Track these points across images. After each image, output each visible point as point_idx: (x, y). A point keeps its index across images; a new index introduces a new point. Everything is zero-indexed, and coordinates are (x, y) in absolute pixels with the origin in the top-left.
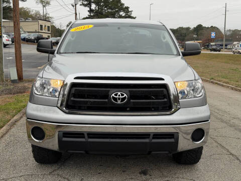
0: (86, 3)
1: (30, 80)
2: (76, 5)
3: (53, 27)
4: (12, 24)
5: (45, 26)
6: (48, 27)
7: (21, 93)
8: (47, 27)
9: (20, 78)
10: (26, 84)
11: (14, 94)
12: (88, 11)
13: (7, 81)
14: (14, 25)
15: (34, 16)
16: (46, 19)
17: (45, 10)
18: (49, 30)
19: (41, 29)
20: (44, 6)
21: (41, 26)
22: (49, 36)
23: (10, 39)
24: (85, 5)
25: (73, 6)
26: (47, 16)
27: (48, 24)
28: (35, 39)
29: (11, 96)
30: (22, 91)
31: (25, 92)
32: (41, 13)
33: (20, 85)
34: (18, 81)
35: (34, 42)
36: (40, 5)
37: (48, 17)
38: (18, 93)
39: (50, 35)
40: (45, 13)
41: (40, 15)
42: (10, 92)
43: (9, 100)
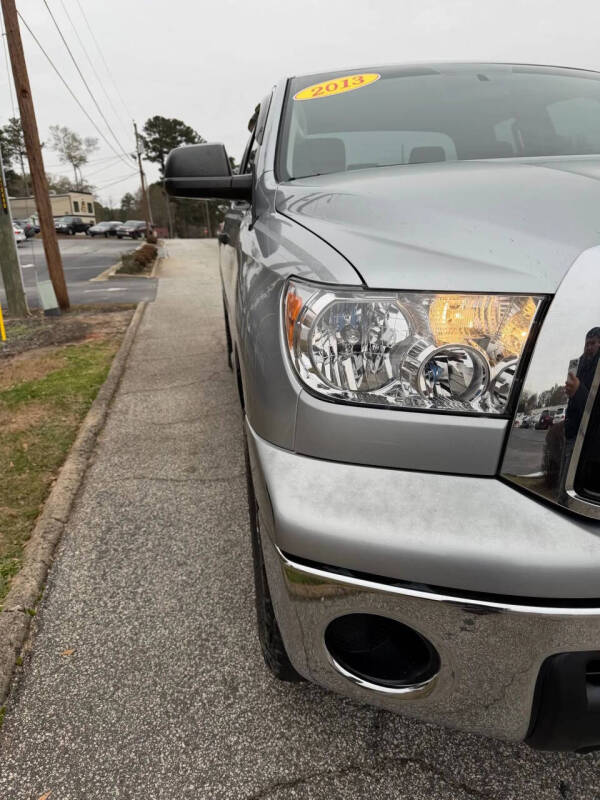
0: (153, 154)
1: (86, 306)
2: (139, 155)
3: (97, 205)
4: (31, 203)
5: (83, 203)
6: (89, 205)
7: (77, 339)
8: (86, 206)
9: (64, 304)
10: (80, 317)
11: (60, 343)
12: (160, 170)
13: (34, 312)
14: (37, 205)
15: (59, 187)
16: (82, 190)
17: (78, 175)
18: (90, 211)
19: (77, 210)
20: (76, 166)
21: (76, 204)
22: (92, 222)
23: (22, 231)
24: (153, 160)
25: (135, 158)
26: (85, 184)
27: (88, 199)
28: (69, 228)
29: (55, 349)
30: (77, 334)
31: (84, 338)
32: (72, 180)
33: (68, 320)
34: (59, 311)
35: (68, 234)
36: (69, 166)
37: (86, 187)
38: (68, 340)
39: (94, 219)
40: (79, 180)
41: (69, 184)
42: (49, 340)
43: (52, 362)
